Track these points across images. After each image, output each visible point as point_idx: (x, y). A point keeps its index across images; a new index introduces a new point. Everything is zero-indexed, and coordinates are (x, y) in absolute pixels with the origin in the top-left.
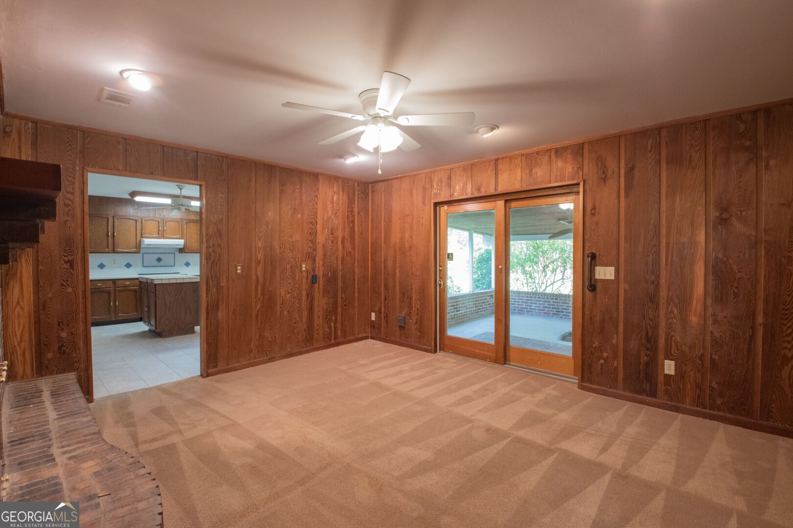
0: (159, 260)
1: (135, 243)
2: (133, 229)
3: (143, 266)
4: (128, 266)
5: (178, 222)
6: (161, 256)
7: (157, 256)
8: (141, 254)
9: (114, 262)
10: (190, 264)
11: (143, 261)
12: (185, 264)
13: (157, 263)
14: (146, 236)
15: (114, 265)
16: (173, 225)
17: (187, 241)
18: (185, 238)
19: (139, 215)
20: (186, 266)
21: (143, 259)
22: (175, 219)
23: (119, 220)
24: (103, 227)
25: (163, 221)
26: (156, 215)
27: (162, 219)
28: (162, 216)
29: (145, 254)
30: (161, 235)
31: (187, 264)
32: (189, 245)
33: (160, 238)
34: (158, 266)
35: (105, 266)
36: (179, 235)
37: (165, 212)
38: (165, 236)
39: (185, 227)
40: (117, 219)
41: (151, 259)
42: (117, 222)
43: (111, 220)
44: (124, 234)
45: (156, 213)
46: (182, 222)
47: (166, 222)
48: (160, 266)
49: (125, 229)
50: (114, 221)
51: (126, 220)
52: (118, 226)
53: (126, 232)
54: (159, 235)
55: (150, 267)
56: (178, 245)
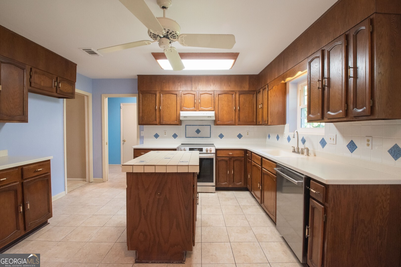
0: (198, 131)
1: (176, 116)
2: (174, 103)
3: (186, 137)
4: (175, 136)
5: (211, 94)
6: (200, 128)
7: (196, 128)
8: (183, 126)
9: (165, 132)
10: (223, 136)
11: (186, 132)
13: (196, 135)
14: (184, 109)
15: (165, 135)
16: (206, 97)
17: (217, 113)
18: (213, 109)
19: (179, 90)
20: (220, 138)
21: (186, 131)
22: (209, 91)
23: (164, 95)
24: (153, 102)
25: (198, 94)
26: (193, 89)
27: (197, 92)
28: (198, 89)
29: (187, 126)
30: (196, 108)
31: (221, 136)
32: (220, 116)
33: (196, 111)
34: (197, 137)
35: (159, 136)
36: (212, 107)
37: (201, 85)
38: (200, 109)
39: (217, 98)
40: (163, 95)
41: (192, 130)
42: (163, 97)
43: (158, 95)
44: (168, 108)
45: (193, 86)
46: (215, 94)
47: (201, 94)
48: (199, 137)
49: (168, 103)
50: (160, 97)
51: (169, 95)
52: (163, 101)
53: (169, 106)
54: (195, 107)
55: (191, 137)
56: (211, 117)
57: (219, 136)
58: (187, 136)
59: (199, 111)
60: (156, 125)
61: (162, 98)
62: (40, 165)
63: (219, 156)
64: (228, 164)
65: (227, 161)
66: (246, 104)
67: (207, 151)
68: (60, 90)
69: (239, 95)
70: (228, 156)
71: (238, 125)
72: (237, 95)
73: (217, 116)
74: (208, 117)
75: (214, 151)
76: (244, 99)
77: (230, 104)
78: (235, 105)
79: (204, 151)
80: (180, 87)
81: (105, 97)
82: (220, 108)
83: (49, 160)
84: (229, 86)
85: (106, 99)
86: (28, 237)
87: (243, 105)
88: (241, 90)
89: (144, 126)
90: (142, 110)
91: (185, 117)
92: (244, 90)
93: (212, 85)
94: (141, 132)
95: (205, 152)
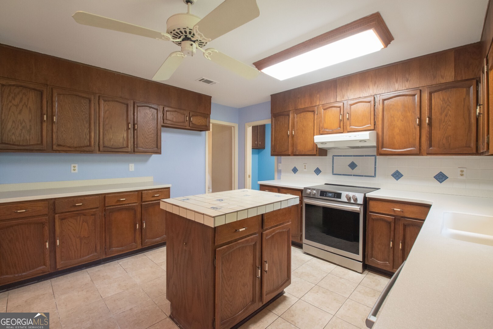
0: (353, 166)
1: (312, 143)
2: (311, 124)
4: (318, 171)
5: (369, 102)
6: (356, 160)
7: (349, 160)
8: (329, 158)
9: (305, 166)
10: (401, 175)
11: (333, 167)
12: (393, 175)
13: (350, 171)
14: (324, 131)
15: (304, 170)
16: (362, 108)
17: (380, 134)
18: (372, 128)
19: (318, 104)
20: (395, 178)
21: (333, 164)
22: (365, 97)
23: (299, 115)
24: (286, 126)
25: (346, 105)
26: (338, 99)
27: (345, 102)
28: (346, 98)
29: (335, 157)
30: (343, 128)
31: (397, 175)
32: (386, 138)
33: (342, 133)
34: (351, 175)
35: (298, 170)
36: (371, 124)
37: (351, 90)
38: (349, 128)
39: (380, 107)
40: (297, 114)
41: (343, 164)
42: (297, 118)
43: (291, 116)
44: (303, 132)
45: (338, 95)
46: (377, 100)
47: (351, 105)
48: (354, 175)
49: (303, 125)
50: (294, 118)
51: (304, 113)
52: (297, 123)
53: (304, 129)
54: (340, 127)
55: (341, 175)
56: (365, 141)
57: (392, 175)
58: (334, 173)
59: (348, 132)
60: (289, 155)
61: (296, 120)
62: (159, 192)
63: (374, 211)
64: (392, 228)
65: (390, 223)
66: (449, 110)
67: (349, 199)
68: (192, 123)
69: (430, 94)
70: (392, 213)
71: (429, 154)
72: (425, 96)
73: (380, 139)
74: (361, 141)
75: (360, 201)
76: (444, 99)
77: (409, 114)
78: (419, 116)
79: (343, 198)
80: (320, 100)
81: (248, 126)
82: (386, 124)
83: (169, 188)
84: (407, 80)
85: (250, 128)
86: (147, 251)
87: (441, 114)
88: (434, 82)
89: (282, 157)
90: (275, 137)
91: (322, 143)
92: (443, 81)
93: (371, 87)
94: (279, 164)
95: (346, 200)
